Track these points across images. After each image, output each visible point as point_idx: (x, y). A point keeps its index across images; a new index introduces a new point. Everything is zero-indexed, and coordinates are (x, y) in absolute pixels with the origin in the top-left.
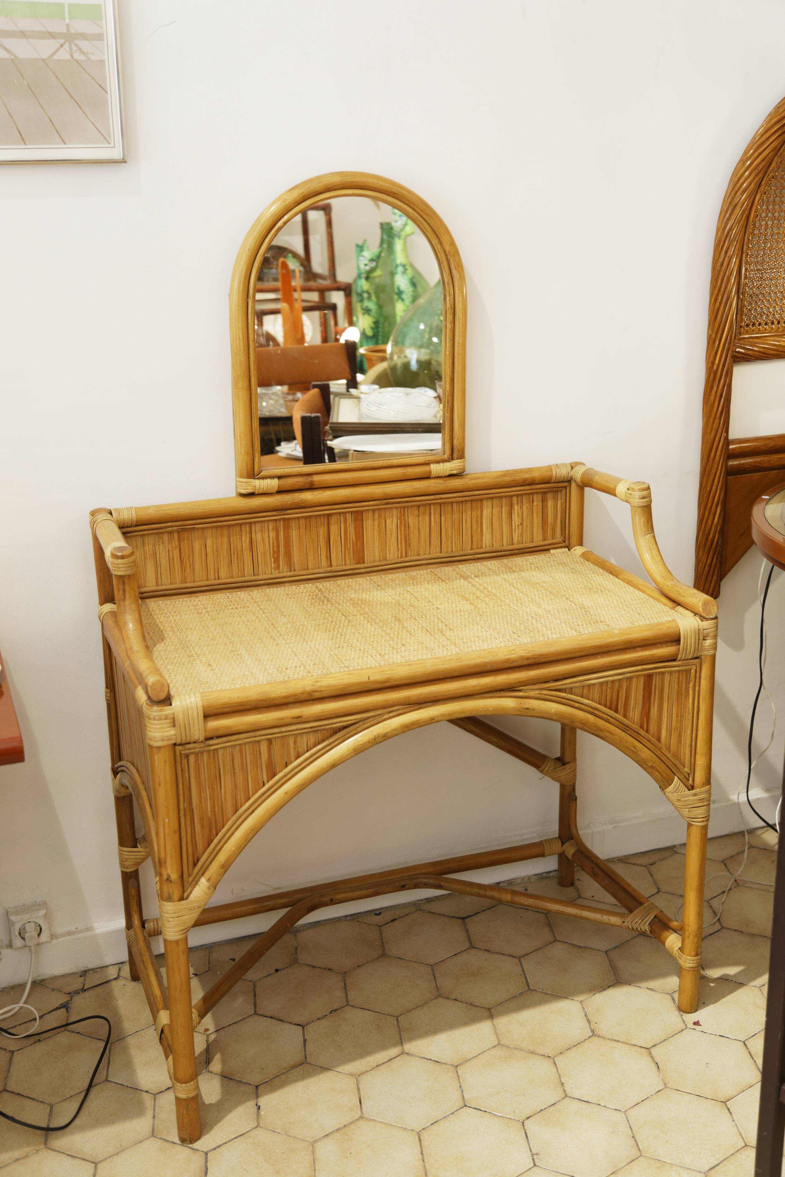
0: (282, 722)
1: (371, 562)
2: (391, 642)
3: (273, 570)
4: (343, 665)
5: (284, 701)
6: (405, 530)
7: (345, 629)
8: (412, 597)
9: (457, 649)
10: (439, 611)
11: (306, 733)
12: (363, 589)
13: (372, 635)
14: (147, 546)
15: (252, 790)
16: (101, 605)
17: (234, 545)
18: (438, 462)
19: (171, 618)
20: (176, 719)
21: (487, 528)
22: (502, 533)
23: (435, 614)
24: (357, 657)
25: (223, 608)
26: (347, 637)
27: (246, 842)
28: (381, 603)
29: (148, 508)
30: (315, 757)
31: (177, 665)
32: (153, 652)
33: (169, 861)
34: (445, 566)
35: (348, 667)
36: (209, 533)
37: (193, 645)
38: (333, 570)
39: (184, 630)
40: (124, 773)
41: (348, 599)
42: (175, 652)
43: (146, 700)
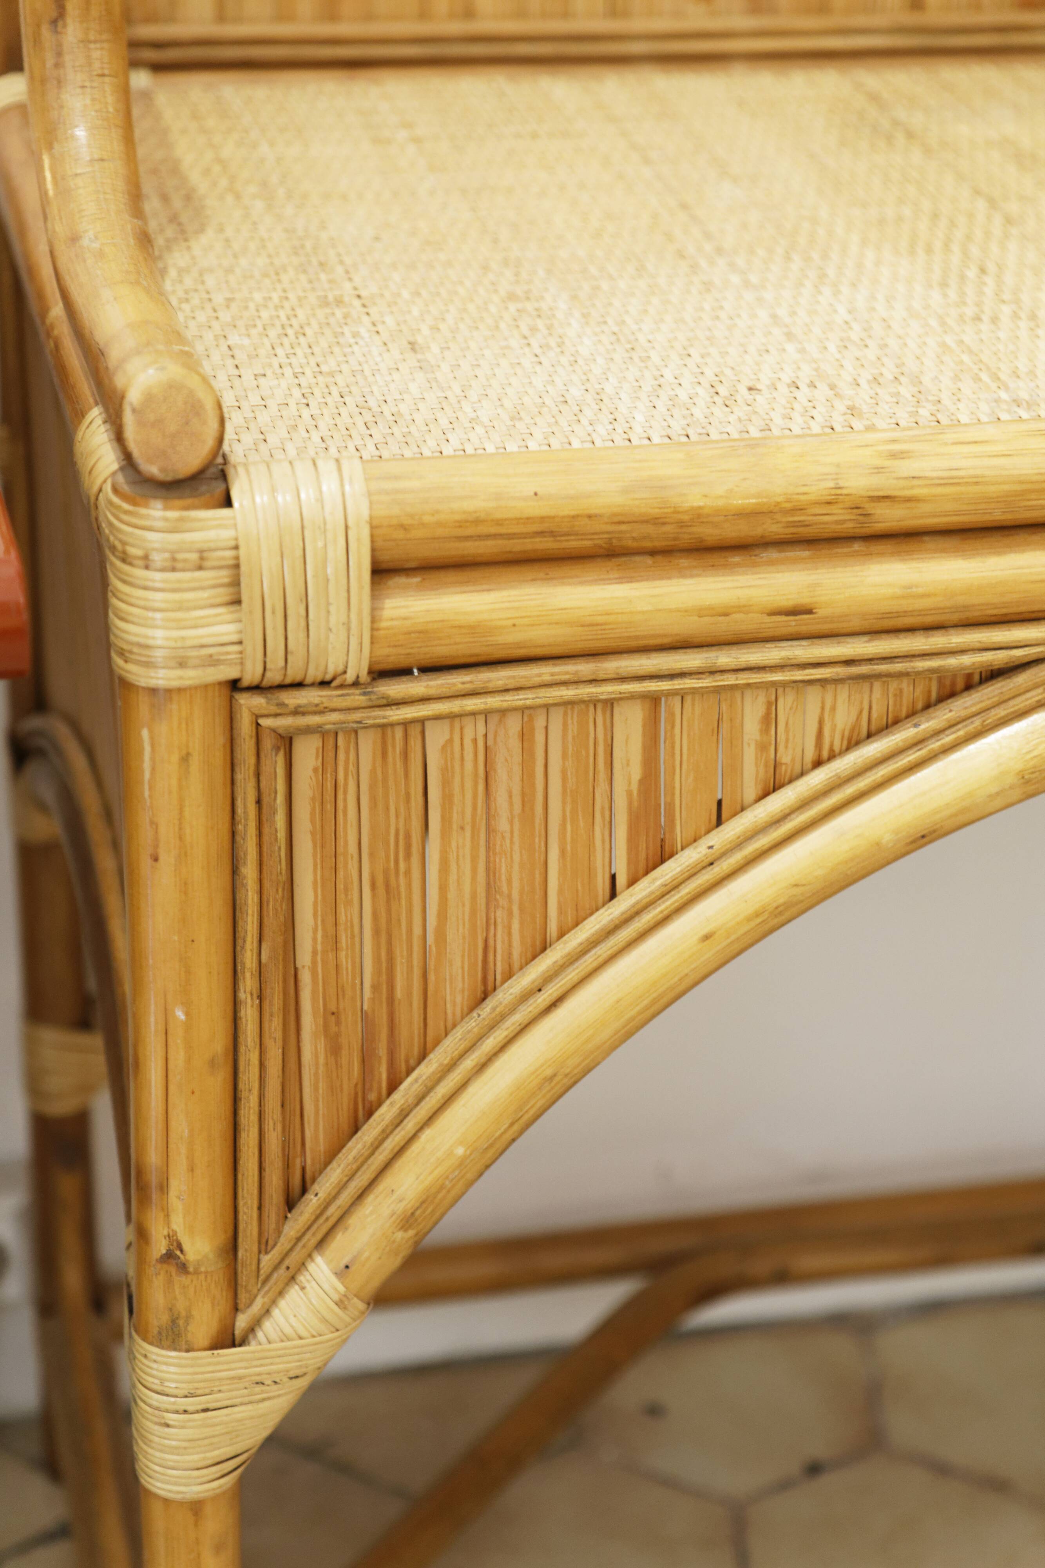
0: (723, 627)
4: (1004, 395)
7: (994, 247)
11: (823, 682)
15: (561, 911)
20: (243, 568)
26: (1009, 280)
27: (516, 1127)
30: (850, 790)
31: (273, 333)
33: (177, 1185)
35: (1029, 406)
37: (348, 261)
38: (929, 26)
39: (314, 198)
41: (994, 137)
42: (267, 281)
43: (114, 474)
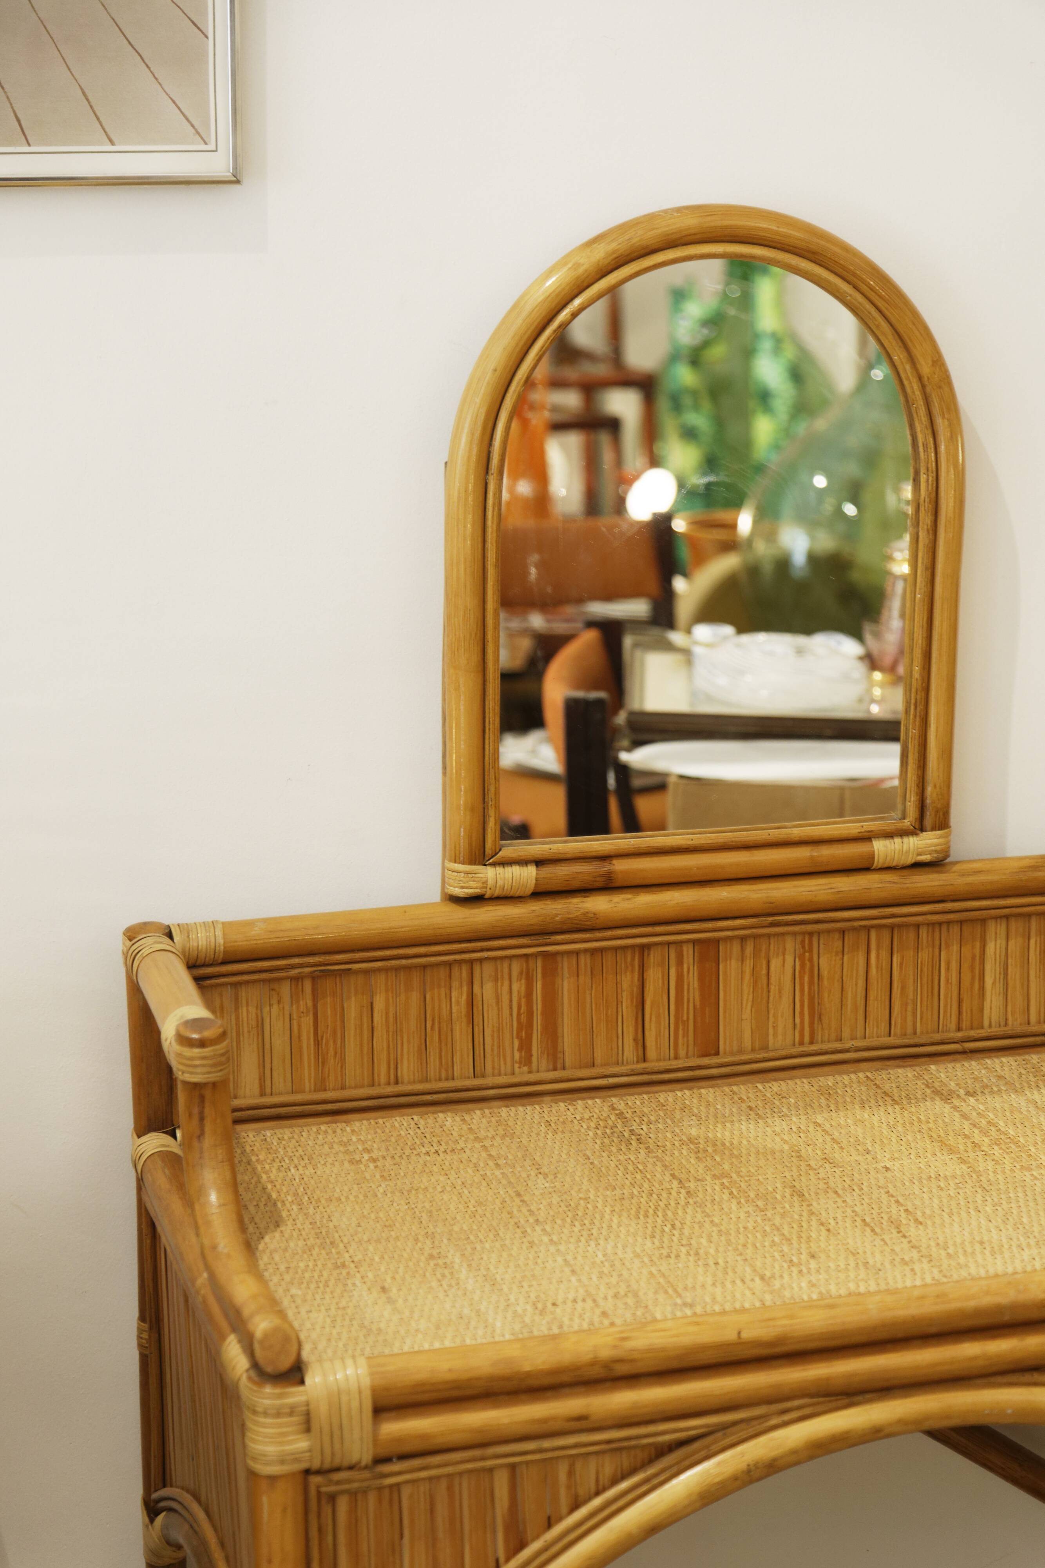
0: (544, 1428)
1: (732, 1054)
2: (786, 1248)
3: (517, 1066)
4: (679, 1301)
5: (546, 1381)
6: (811, 983)
7: (680, 1212)
8: (828, 1138)
9: (935, 1271)
10: (889, 1174)
11: (596, 1453)
12: (716, 1116)
13: (742, 1230)
14: (245, 1009)
16: (139, 1137)
17: (433, 1008)
18: (889, 835)
19: (293, 1171)
20: (312, 1414)
21: (994, 983)
22: (1028, 995)
23: (882, 1182)
24: (709, 1281)
25: (408, 1151)
26: (686, 1232)
28: (758, 1152)
29: (251, 923)
30: (614, 1507)
31: (313, 1286)
32: (258, 1254)
34: (899, 1067)
35: (691, 1306)
36: (379, 981)
37: (345, 1240)
38: (649, 1070)
39: (323, 1201)
40: (172, 1514)
41: (684, 1138)
42: (305, 1256)
43: (247, 1371)
